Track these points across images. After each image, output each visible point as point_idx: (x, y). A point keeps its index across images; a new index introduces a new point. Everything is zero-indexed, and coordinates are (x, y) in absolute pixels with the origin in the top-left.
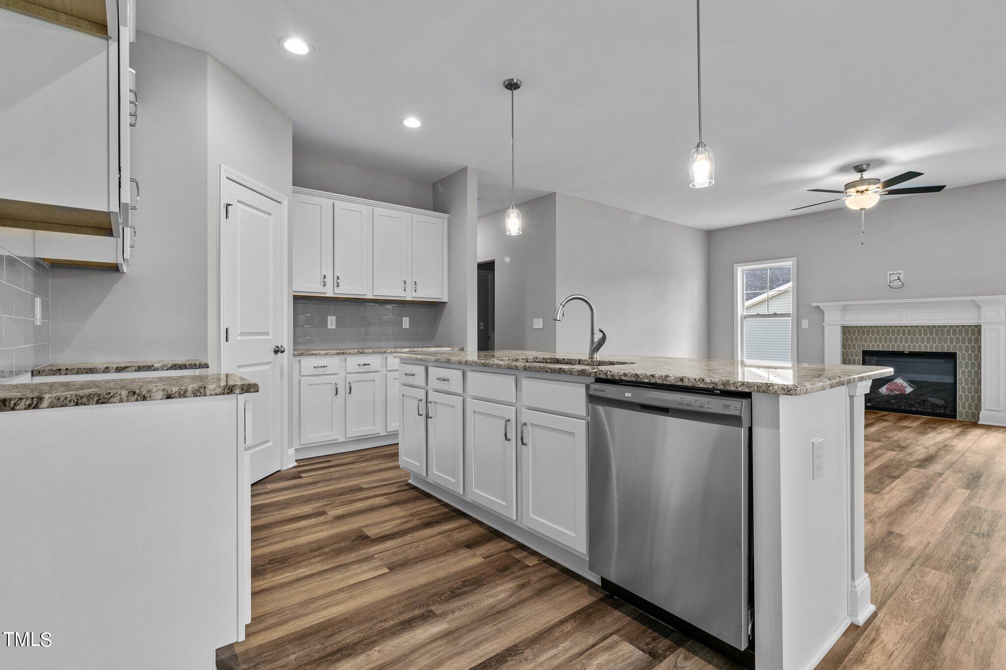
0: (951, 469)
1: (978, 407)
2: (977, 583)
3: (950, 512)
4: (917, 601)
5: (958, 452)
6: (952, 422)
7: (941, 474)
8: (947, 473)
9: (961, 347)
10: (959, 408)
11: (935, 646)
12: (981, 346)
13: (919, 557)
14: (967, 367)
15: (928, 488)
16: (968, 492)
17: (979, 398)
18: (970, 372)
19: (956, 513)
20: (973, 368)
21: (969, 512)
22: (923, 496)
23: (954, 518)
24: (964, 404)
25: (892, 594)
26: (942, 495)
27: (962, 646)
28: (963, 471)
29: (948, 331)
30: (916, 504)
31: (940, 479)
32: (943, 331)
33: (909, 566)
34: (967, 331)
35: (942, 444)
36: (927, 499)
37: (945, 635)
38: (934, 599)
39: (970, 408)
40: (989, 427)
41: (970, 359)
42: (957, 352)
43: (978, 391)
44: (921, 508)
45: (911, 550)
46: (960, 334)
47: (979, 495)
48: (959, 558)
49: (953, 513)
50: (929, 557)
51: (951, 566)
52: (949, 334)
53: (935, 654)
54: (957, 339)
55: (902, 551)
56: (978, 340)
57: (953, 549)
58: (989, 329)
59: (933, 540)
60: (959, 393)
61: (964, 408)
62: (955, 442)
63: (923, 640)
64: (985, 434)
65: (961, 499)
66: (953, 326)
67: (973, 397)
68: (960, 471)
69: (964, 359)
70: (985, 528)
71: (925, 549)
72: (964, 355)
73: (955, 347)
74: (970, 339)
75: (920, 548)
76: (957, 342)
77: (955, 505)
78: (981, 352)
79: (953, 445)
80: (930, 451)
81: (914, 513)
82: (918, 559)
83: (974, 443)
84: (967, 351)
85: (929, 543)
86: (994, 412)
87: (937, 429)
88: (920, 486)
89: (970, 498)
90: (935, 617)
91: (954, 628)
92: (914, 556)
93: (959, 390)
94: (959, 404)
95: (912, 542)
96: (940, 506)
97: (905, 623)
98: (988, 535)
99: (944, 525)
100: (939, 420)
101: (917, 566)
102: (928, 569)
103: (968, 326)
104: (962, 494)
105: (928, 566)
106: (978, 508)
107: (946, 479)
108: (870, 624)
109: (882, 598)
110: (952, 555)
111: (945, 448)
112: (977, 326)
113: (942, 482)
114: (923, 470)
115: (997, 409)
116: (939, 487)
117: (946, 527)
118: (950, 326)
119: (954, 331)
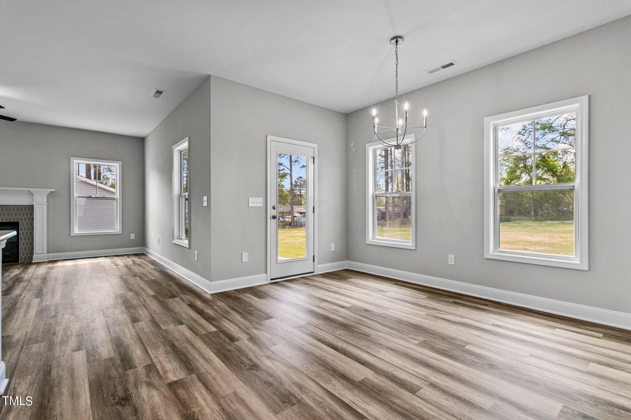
0: (25, 290)
1: (32, 253)
2: (57, 340)
3: (32, 313)
4: (31, 363)
5: (26, 280)
6: (17, 265)
7: (20, 295)
8: (24, 293)
9: (21, 218)
10: (21, 255)
11: (48, 377)
12: (33, 217)
13: (24, 342)
14: (25, 230)
15: (16, 305)
16: (39, 299)
17: (33, 247)
18: (27, 233)
19: (36, 312)
20: (29, 230)
21: (42, 309)
22: (15, 309)
23: (36, 315)
24: (23, 252)
25: (16, 368)
26: (25, 306)
27: (60, 369)
28: (32, 290)
29: (14, 208)
30: (12, 316)
31: (21, 298)
32: (10, 208)
33: (20, 349)
34: (25, 209)
35: (15, 278)
36: (17, 311)
37: (51, 369)
38: (39, 358)
39: (27, 254)
40: (39, 264)
41: (27, 225)
42: (20, 221)
43: (32, 244)
44: (16, 316)
45: (18, 341)
46: (21, 210)
47: (45, 299)
48: (45, 333)
49: (35, 312)
50: (29, 339)
51: (43, 338)
52: (14, 211)
53: (49, 381)
54: (20, 213)
55: (12, 344)
56: (32, 214)
57: (41, 330)
58: (38, 208)
59: (29, 330)
60: (21, 246)
61: (23, 255)
62: (22, 275)
63: (41, 378)
64: (37, 267)
65: (36, 304)
66: (17, 205)
67: (29, 248)
68: (31, 290)
69: (23, 225)
70: (53, 313)
71: (26, 336)
72: (23, 223)
73: (18, 218)
74: (27, 213)
75: (23, 338)
76: (19, 215)
77: (34, 308)
78: (33, 221)
79: (22, 277)
80: (9, 284)
81: (13, 321)
82: (24, 343)
83: (33, 274)
84: (25, 220)
85: (27, 332)
86: (41, 255)
87: (9, 270)
88: (11, 305)
89: (41, 302)
90: (44, 365)
91: (54, 364)
92: (21, 342)
93: (20, 244)
94: (20, 253)
95: (17, 337)
96: (26, 312)
97: (29, 377)
98: (55, 316)
99: (32, 320)
100: (8, 265)
101: (25, 347)
102: (31, 345)
103: (26, 206)
104: (36, 302)
105: (31, 344)
106: (47, 305)
107: (25, 296)
108: (8, 389)
109: (10, 373)
110: (42, 333)
111: (18, 280)
112: (31, 206)
113: (23, 299)
114: (9, 296)
115: (42, 252)
116: (22, 302)
117: (33, 321)
118: (15, 206)
119: (18, 209)
